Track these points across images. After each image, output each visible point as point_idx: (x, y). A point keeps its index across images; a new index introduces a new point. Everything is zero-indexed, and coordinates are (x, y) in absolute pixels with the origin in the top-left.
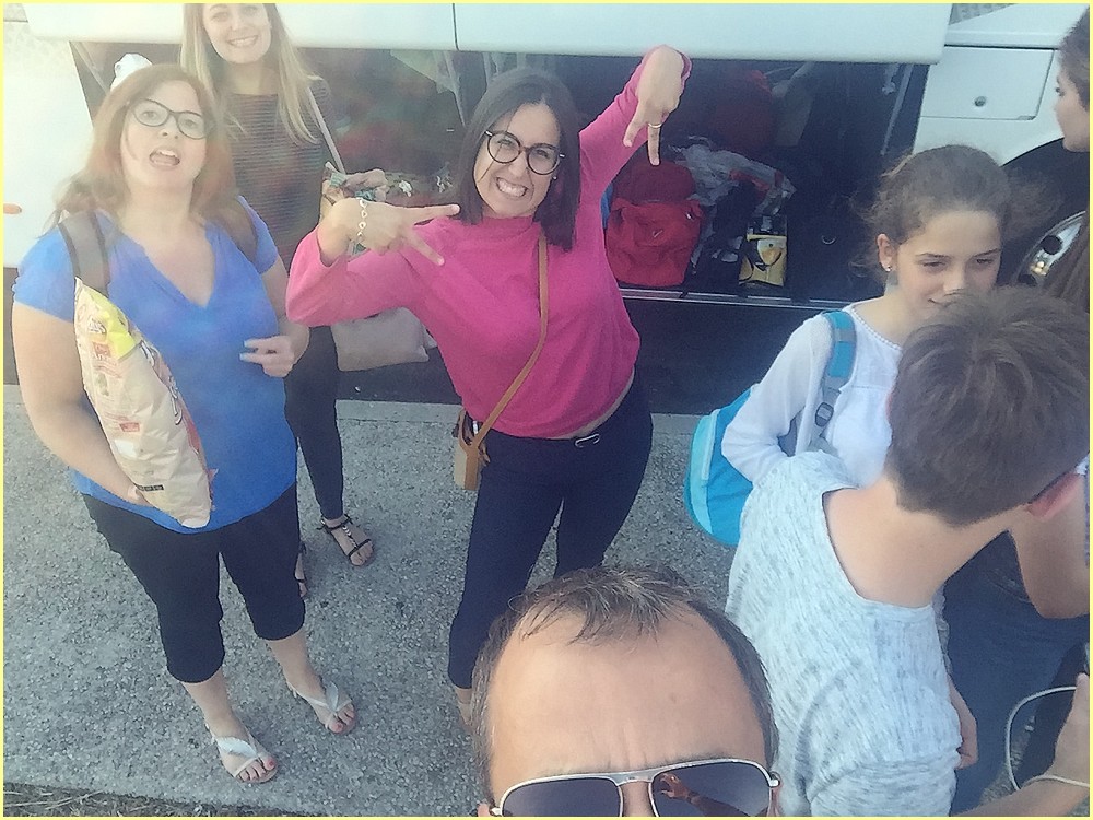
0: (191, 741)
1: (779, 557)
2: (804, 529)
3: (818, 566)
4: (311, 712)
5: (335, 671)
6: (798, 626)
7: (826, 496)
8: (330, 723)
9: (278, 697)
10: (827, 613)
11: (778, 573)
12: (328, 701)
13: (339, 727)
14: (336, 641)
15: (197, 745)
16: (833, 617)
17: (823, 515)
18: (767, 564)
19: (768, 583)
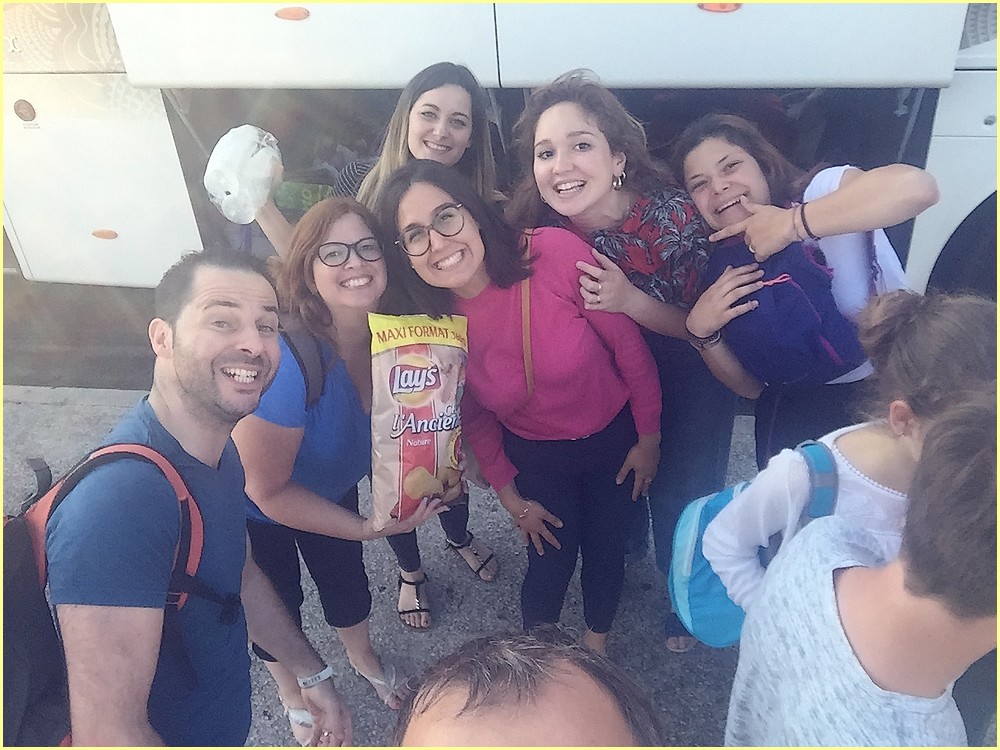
0: (265, 713)
1: (789, 631)
2: (814, 605)
3: (830, 649)
4: (371, 688)
5: (392, 651)
6: (815, 713)
7: (837, 572)
8: (387, 699)
9: (342, 674)
10: (844, 701)
11: (787, 647)
12: (388, 681)
13: (397, 704)
14: (393, 623)
15: (270, 718)
16: (849, 706)
17: (834, 593)
18: (776, 635)
19: (776, 656)
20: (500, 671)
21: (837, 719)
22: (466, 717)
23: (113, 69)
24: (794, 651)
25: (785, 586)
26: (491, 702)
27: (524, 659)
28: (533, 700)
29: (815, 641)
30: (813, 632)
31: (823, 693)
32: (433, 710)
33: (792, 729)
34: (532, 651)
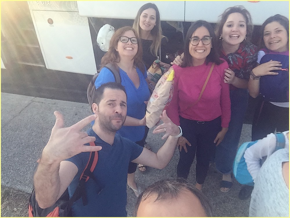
2: (276, 172)
7: (283, 163)
12: (138, 191)
17: (282, 169)
20: (167, 190)
21: (280, 204)
22: (157, 202)
23: (75, 11)
24: (269, 184)
25: (268, 167)
26: (164, 198)
27: (174, 186)
28: (176, 199)
29: (275, 182)
30: (275, 179)
31: (277, 196)
32: (147, 200)
33: (267, 206)
34: (176, 185)
